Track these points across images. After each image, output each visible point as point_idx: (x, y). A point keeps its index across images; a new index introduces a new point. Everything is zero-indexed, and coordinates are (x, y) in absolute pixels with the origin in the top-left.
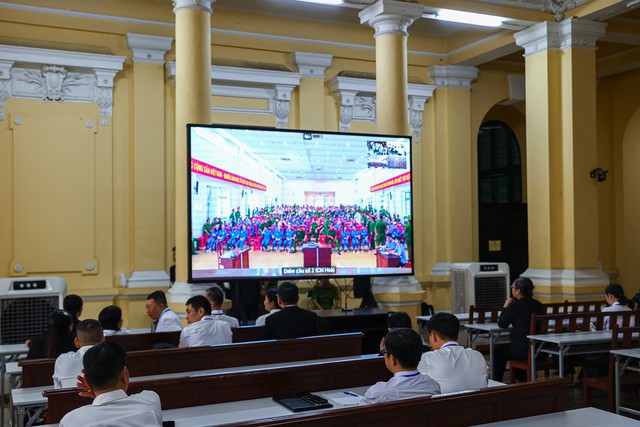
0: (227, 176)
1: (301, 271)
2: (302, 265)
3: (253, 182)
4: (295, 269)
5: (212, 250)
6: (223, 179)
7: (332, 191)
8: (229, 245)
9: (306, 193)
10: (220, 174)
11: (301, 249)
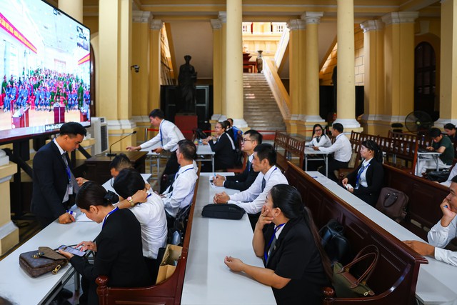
0: (16, 34)
1: (53, 127)
2: (53, 122)
3: (31, 44)
4: (50, 125)
5: (8, 109)
6: (13, 34)
7: (64, 60)
8: (18, 104)
9: (55, 60)
10: (11, 30)
11: (52, 108)
